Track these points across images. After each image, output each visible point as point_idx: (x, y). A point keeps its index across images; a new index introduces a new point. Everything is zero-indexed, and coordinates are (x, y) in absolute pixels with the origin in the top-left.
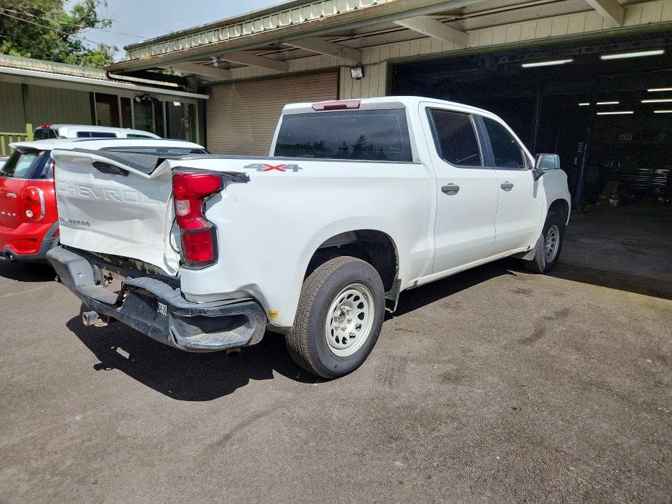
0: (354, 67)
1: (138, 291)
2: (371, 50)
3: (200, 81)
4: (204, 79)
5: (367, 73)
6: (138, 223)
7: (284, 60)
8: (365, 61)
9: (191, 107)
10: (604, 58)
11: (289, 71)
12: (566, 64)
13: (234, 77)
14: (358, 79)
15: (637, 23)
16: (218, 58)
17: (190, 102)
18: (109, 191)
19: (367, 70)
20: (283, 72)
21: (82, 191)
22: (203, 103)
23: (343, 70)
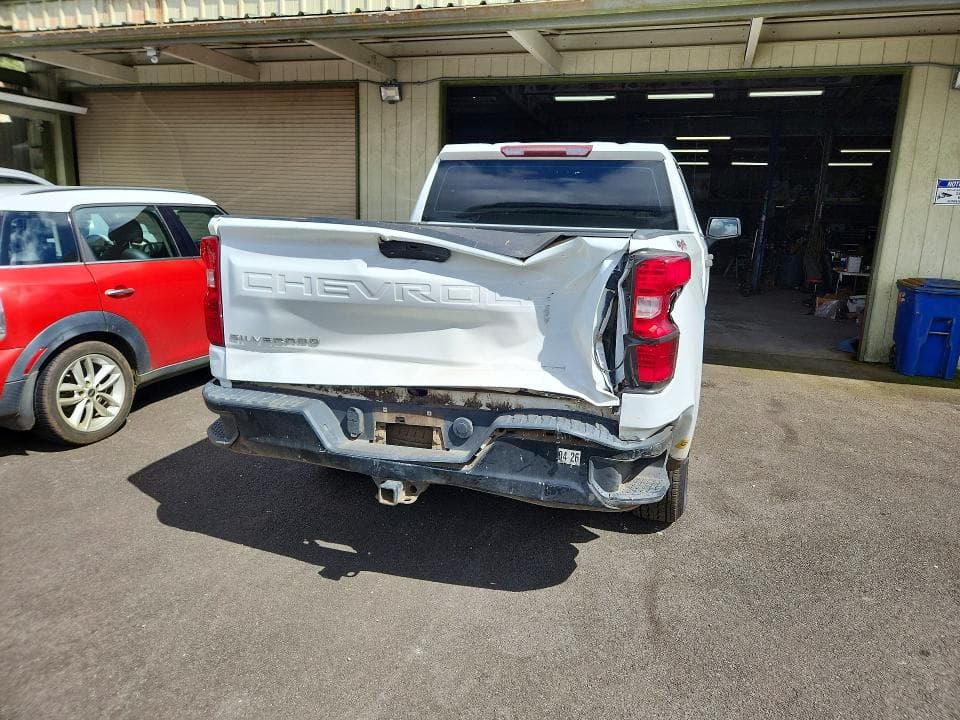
0: (385, 84)
1: (517, 436)
2: (412, 61)
3: (63, 82)
4: (72, 78)
5: (407, 96)
6: (457, 335)
7: (251, 61)
8: (403, 77)
9: (46, 125)
10: (650, 97)
11: (262, 80)
12: (608, 101)
13: (142, 81)
14: (392, 102)
15: (768, 65)
16: (158, 49)
17: (46, 117)
18: (405, 287)
19: (407, 89)
20: (252, 81)
21: (327, 288)
22: (70, 120)
23: (363, 87)
